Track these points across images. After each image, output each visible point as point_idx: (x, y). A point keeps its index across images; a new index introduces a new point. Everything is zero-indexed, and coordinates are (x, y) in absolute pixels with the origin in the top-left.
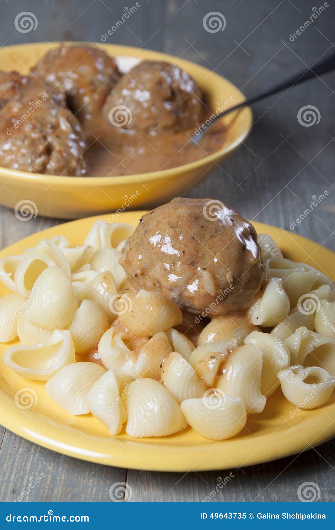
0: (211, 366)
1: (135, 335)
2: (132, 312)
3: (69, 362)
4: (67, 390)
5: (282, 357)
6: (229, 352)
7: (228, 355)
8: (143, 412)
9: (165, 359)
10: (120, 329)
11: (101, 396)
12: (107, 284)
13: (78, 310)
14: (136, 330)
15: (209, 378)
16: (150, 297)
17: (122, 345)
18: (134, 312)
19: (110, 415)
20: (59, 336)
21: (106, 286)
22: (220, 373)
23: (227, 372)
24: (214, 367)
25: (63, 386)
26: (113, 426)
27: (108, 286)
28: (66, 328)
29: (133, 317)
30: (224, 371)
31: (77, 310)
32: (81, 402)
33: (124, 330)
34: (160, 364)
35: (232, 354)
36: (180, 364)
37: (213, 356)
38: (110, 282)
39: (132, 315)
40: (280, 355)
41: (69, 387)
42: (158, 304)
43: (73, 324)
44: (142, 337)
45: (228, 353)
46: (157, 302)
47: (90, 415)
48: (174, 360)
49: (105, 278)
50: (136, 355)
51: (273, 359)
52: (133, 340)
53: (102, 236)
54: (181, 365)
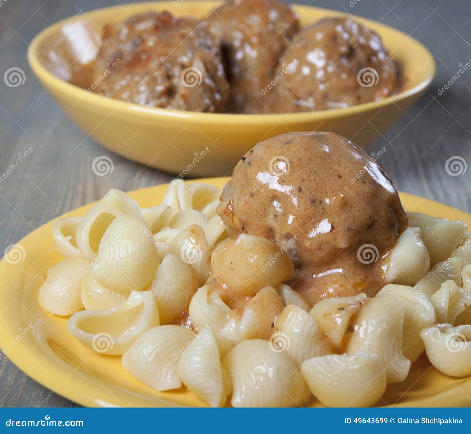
0: (339, 321)
1: (236, 293)
2: (232, 263)
3: (152, 325)
4: (152, 357)
5: (426, 309)
6: (361, 304)
7: (360, 307)
8: (254, 377)
9: (278, 317)
10: (215, 287)
11: (197, 359)
12: (195, 239)
13: (160, 265)
14: (237, 287)
15: (336, 336)
16: (253, 243)
17: (221, 303)
18: (233, 263)
19: (211, 382)
20: (138, 297)
21: (194, 241)
22: (350, 329)
23: (359, 329)
24: (343, 321)
25: (146, 352)
26: (214, 398)
27: (196, 241)
28: (146, 288)
29: (233, 269)
30: (356, 328)
31: (158, 265)
32: (170, 373)
33: (221, 287)
34: (272, 323)
35: (365, 306)
36: (299, 317)
37: (341, 307)
38: (199, 236)
39: (232, 268)
40: (424, 307)
41: (154, 353)
42: (265, 250)
43: (155, 284)
44: (245, 296)
45: (359, 305)
46: (263, 248)
47: (183, 389)
48: (291, 312)
49: (192, 231)
50: (240, 312)
51: (415, 314)
52: (234, 300)
53: (181, 198)
54: (301, 319)
